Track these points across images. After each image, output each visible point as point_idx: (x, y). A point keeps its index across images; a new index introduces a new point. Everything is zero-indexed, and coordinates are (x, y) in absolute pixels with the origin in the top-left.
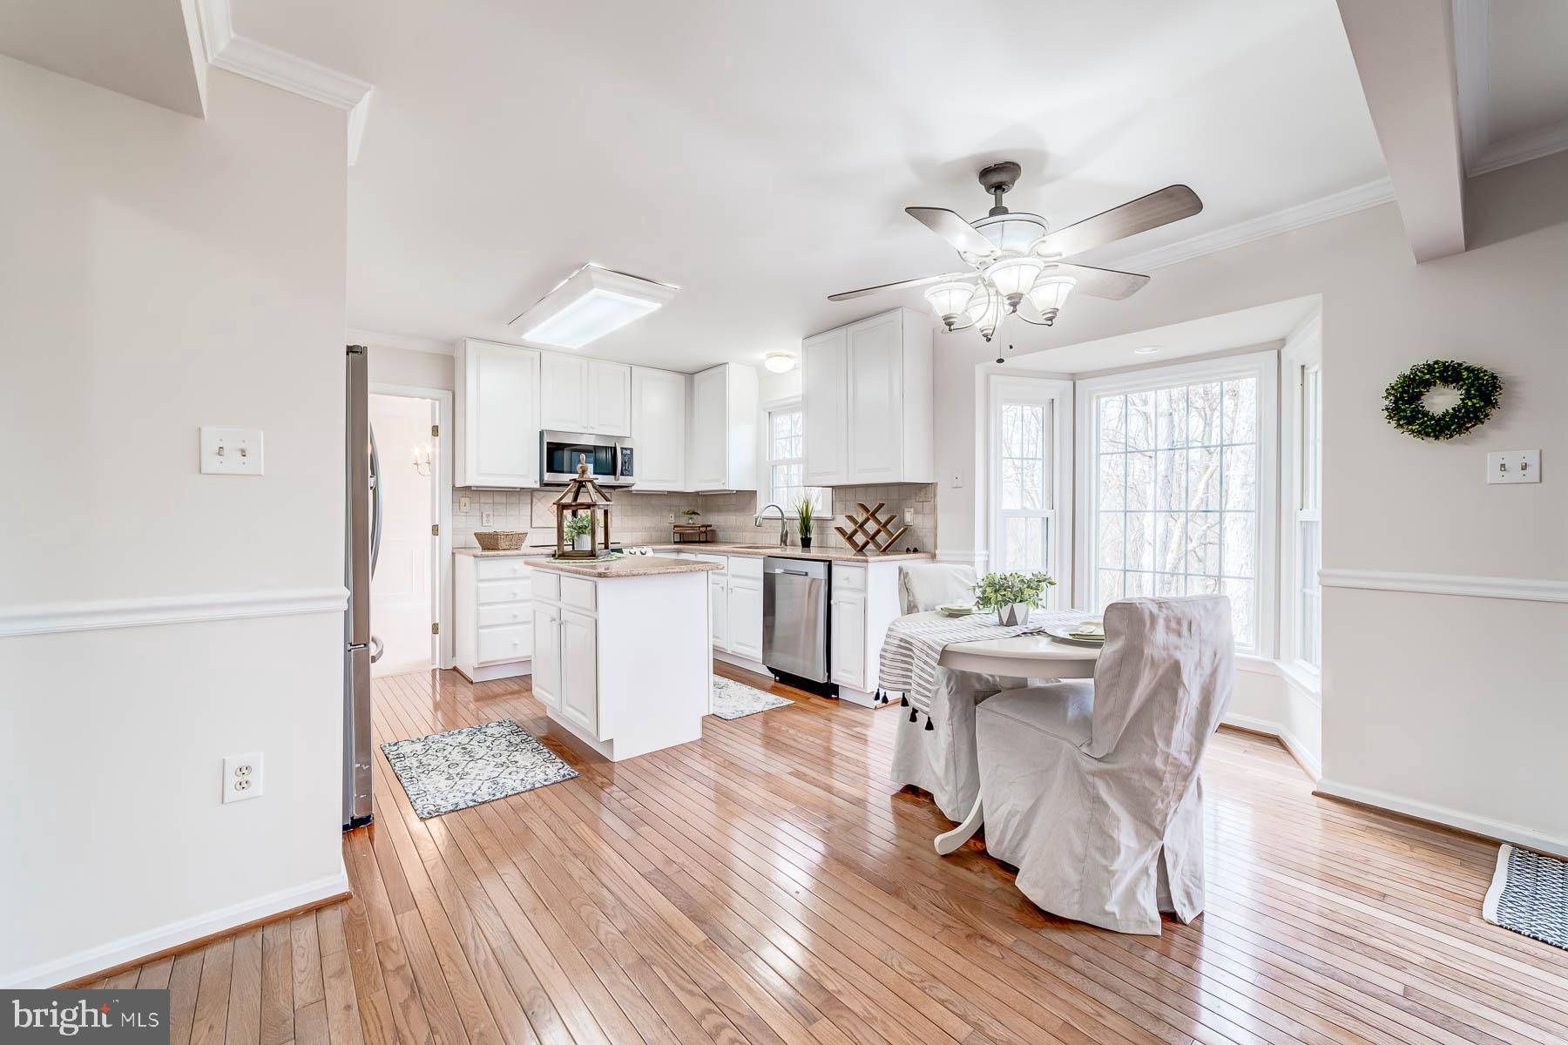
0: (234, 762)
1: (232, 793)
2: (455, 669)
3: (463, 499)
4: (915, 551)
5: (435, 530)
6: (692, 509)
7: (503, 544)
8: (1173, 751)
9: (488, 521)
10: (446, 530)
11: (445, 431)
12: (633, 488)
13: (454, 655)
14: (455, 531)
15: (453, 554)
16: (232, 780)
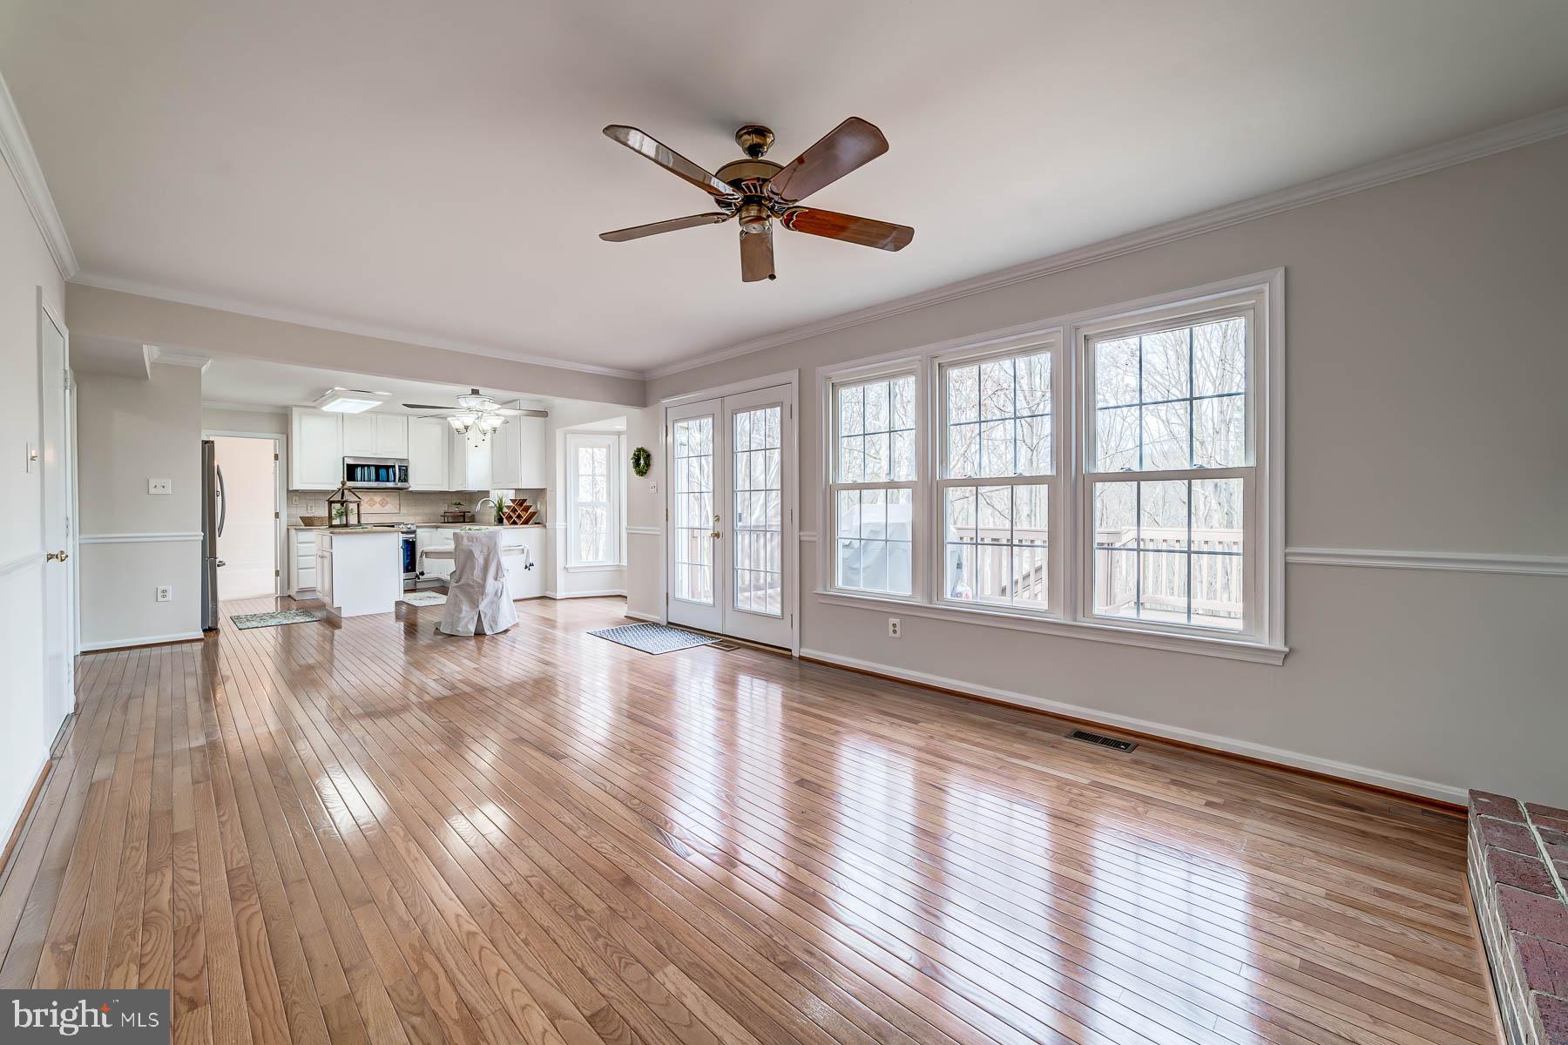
0: (161, 588)
1: (160, 599)
2: (289, 596)
3: (294, 498)
4: (539, 523)
5: (277, 515)
6: (458, 501)
7: (316, 522)
8: (475, 578)
9: (311, 510)
10: (283, 516)
11: (282, 457)
12: (410, 489)
13: (289, 588)
14: (289, 516)
15: (288, 529)
16: (160, 594)
